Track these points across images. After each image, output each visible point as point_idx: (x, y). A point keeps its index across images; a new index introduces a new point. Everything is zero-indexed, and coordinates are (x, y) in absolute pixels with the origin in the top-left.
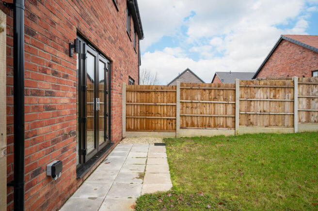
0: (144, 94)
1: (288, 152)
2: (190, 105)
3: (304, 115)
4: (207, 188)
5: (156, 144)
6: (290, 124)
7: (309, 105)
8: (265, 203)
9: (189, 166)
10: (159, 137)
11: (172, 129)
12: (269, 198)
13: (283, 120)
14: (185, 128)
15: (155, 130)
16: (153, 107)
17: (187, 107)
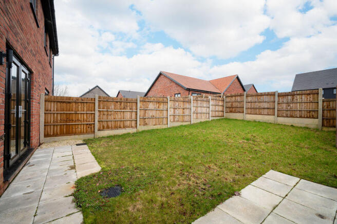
0: (65, 104)
1: (166, 137)
2: (106, 113)
3: (172, 117)
4: (126, 163)
5: (77, 145)
6: (166, 123)
7: (174, 112)
8: (159, 163)
9: (111, 154)
10: (79, 139)
11: (91, 132)
12: (160, 160)
13: (163, 121)
14: (102, 130)
15: (75, 134)
16: (74, 115)
17: (103, 114)
